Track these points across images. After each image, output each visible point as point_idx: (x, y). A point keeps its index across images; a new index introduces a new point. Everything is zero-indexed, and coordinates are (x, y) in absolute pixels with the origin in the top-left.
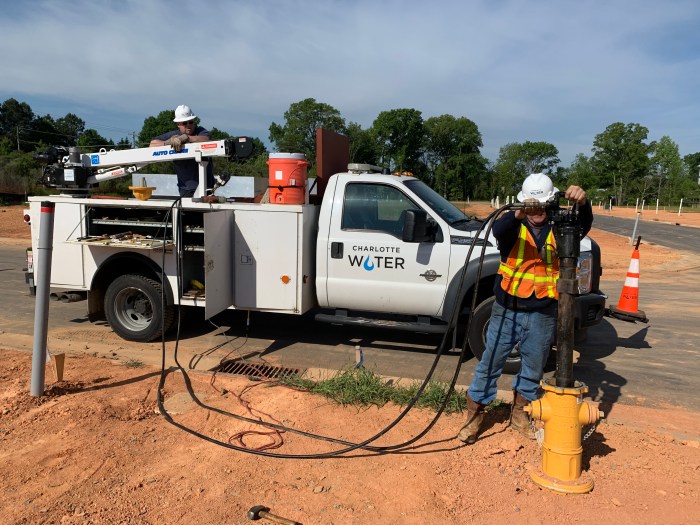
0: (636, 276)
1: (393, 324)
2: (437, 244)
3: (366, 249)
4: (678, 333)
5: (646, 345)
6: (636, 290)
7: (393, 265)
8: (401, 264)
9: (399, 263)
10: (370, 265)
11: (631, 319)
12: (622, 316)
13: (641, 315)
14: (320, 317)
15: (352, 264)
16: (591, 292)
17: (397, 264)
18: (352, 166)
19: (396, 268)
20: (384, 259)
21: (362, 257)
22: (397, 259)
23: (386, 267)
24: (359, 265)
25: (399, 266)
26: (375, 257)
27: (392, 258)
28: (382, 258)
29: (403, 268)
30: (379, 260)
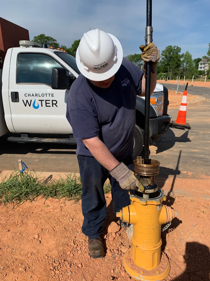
0: (185, 105)
1: (55, 140)
3: (33, 95)
4: (202, 132)
5: (189, 140)
6: (185, 112)
7: (51, 104)
8: (55, 104)
9: (55, 103)
10: (36, 105)
11: (183, 128)
12: (178, 127)
13: (187, 126)
14: (11, 139)
15: (26, 106)
16: (163, 115)
17: (53, 104)
18: (22, 42)
19: (53, 106)
20: (45, 101)
21: (31, 100)
22: (52, 101)
23: (46, 106)
24: (30, 106)
25: (54, 105)
26: (39, 100)
27: (50, 100)
28: (43, 100)
29: (57, 106)
30: (41, 102)
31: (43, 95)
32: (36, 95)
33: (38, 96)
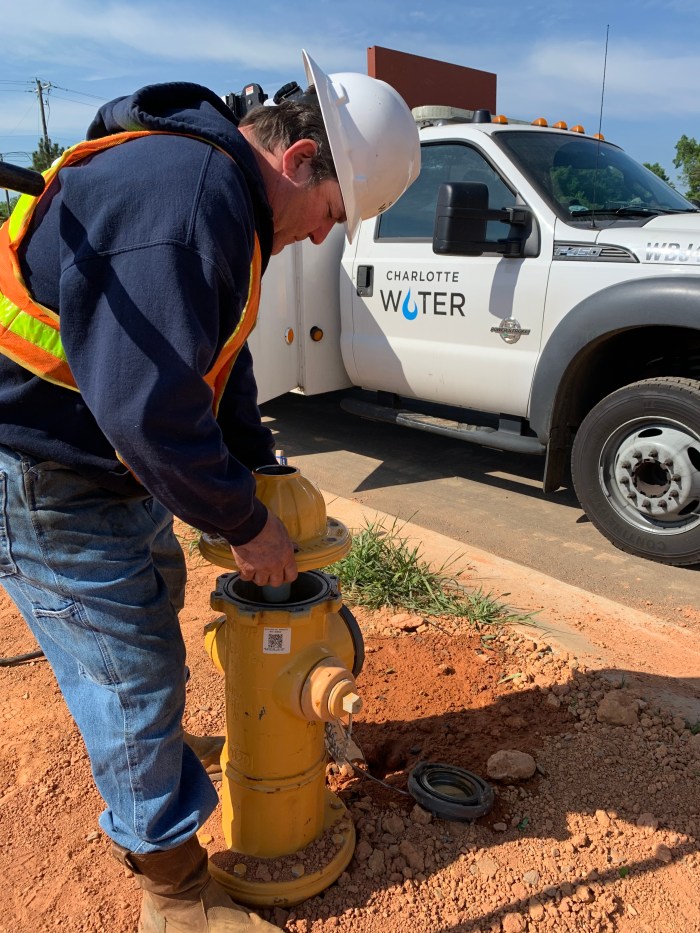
2: (528, 261)
3: (406, 276)
7: (447, 308)
8: (459, 307)
9: (458, 304)
10: (411, 309)
15: (386, 308)
17: (453, 306)
19: (452, 314)
20: (433, 295)
21: (400, 293)
22: (453, 295)
23: (436, 313)
24: (396, 309)
25: (456, 310)
26: (420, 293)
27: (445, 294)
28: (429, 294)
29: (463, 315)
30: (424, 297)
31: (430, 278)
32: (414, 275)
33: (418, 278)
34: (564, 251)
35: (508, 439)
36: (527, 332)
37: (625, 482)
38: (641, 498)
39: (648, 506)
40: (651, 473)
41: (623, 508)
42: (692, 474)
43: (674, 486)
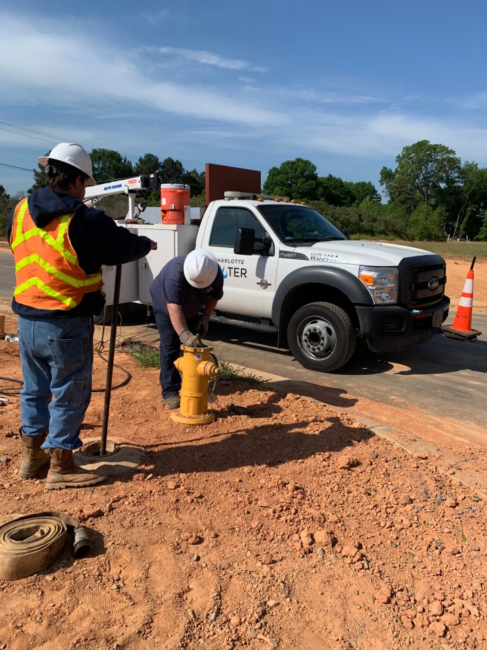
1: (241, 323)
2: (270, 258)
3: (222, 261)
6: (469, 309)
7: (239, 274)
8: (244, 274)
10: (225, 274)
17: (242, 273)
18: (227, 194)
19: (241, 277)
20: (234, 269)
23: (236, 276)
26: (228, 268)
27: (238, 269)
28: (232, 268)
29: (246, 277)
30: (230, 270)
31: (232, 262)
32: (226, 260)
33: (227, 262)
34: (283, 254)
35: (265, 327)
36: (270, 285)
37: (306, 341)
38: (311, 347)
39: (314, 349)
40: (314, 337)
41: (306, 352)
42: (328, 337)
43: (322, 341)
